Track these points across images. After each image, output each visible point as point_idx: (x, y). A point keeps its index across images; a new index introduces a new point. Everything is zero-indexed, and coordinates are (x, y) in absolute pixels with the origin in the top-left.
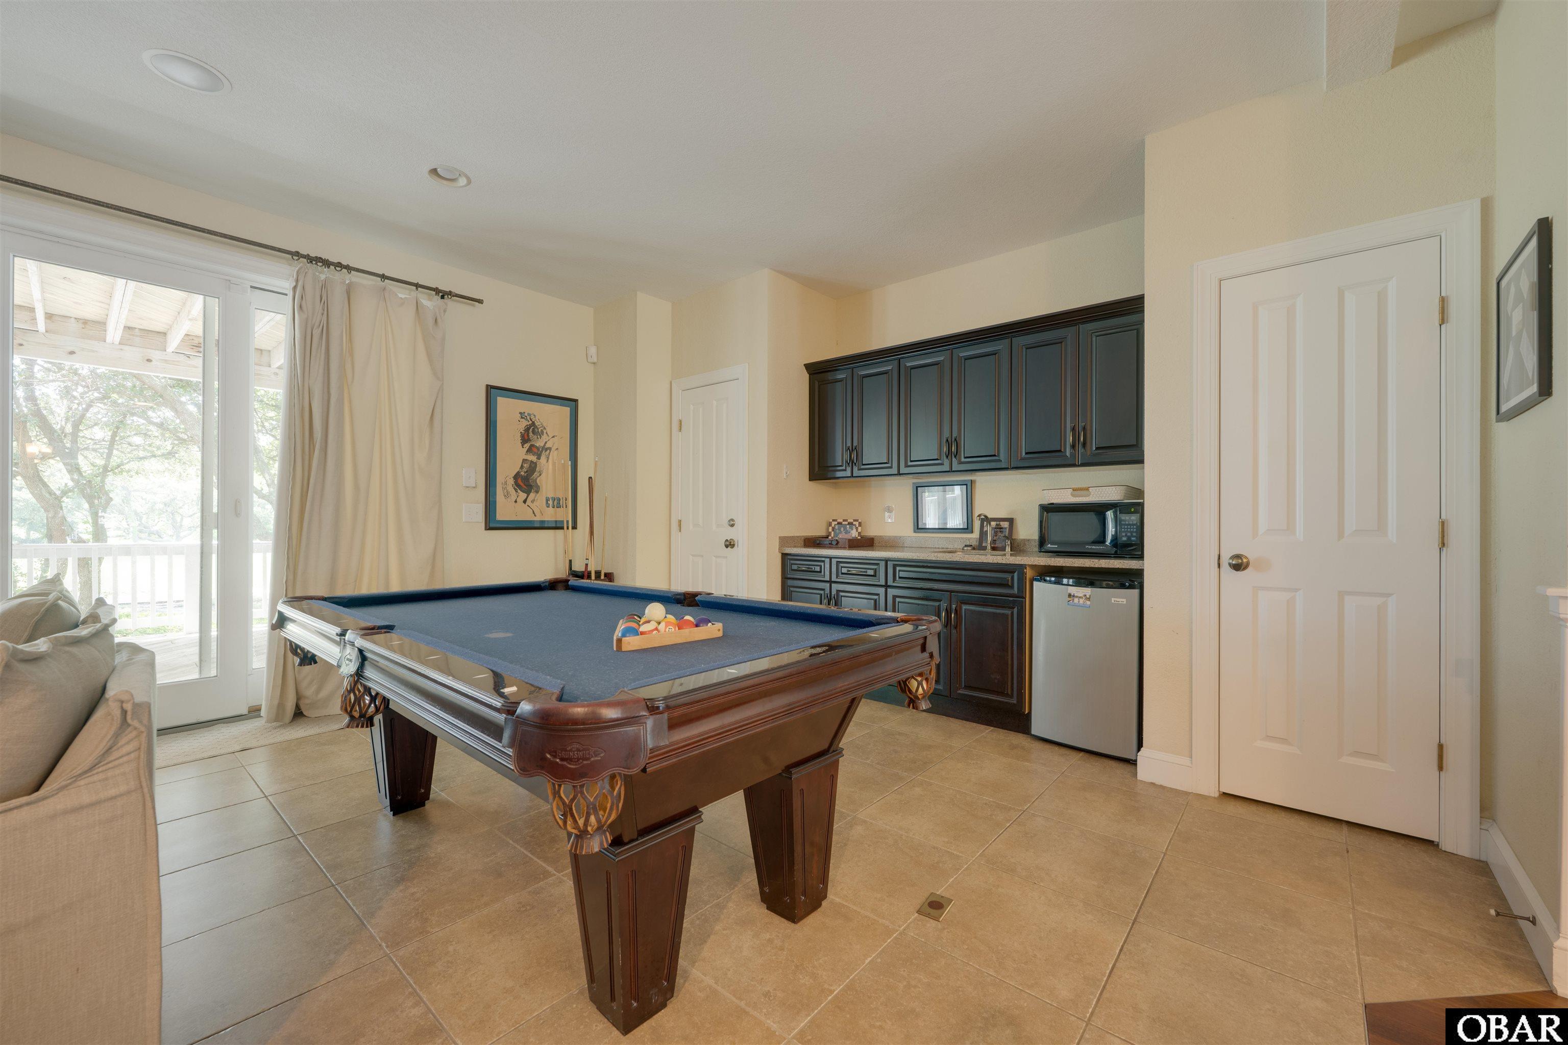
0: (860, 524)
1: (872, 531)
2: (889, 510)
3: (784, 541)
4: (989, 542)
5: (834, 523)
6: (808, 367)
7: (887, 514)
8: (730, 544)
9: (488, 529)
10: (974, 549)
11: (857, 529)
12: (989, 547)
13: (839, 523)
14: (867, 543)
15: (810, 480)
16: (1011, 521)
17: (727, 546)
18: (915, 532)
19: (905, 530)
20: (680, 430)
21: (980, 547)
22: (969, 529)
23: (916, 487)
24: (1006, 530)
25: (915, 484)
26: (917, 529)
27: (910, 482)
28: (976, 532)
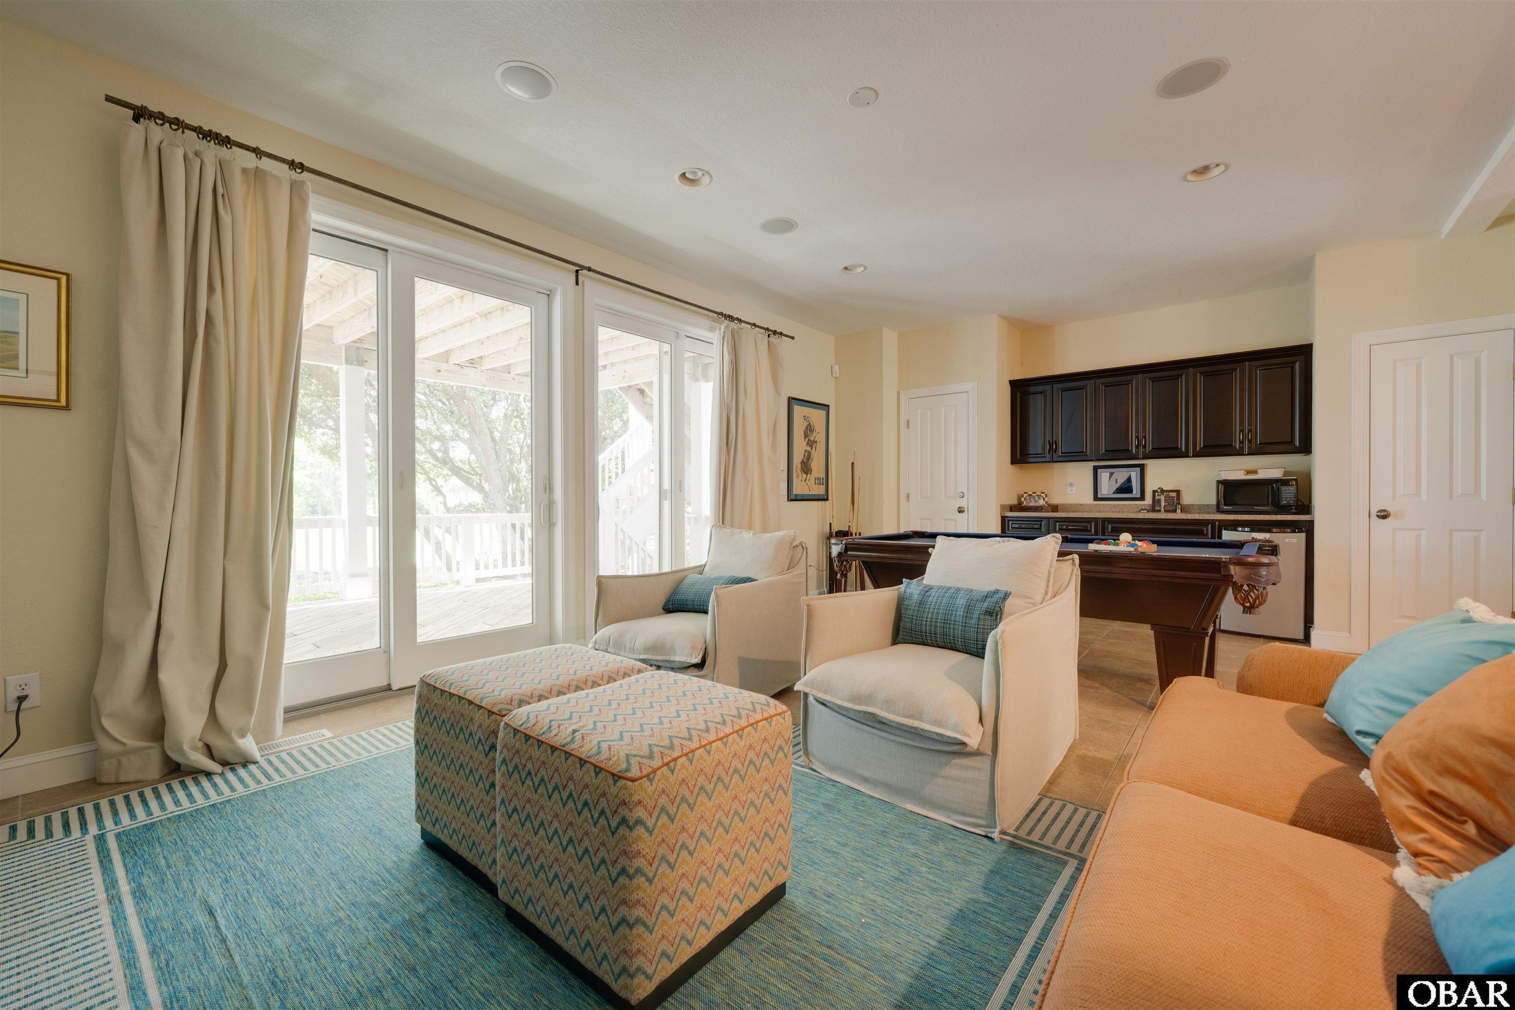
0: (1046, 496)
1: (1055, 501)
2: (1071, 485)
3: (1003, 507)
4: (1163, 507)
5: (1025, 495)
6: (1011, 382)
7: (1069, 489)
8: (961, 511)
9: (792, 500)
10: (1148, 511)
11: (1044, 499)
12: (1163, 510)
13: (1029, 495)
14: (1055, 508)
15: (1012, 463)
16: (1178, 492)
17: (959, 512)
18: (1094, 500)
19: (1088, 499)
20: (908, 427)
21: (1153, 510)
22: (1142, 498)
23: (1096, 469)
24: (1174, 498)
25: (1094, 467)
26: (1096, 498)
27: (1091, 465)
28: (1148, 500)
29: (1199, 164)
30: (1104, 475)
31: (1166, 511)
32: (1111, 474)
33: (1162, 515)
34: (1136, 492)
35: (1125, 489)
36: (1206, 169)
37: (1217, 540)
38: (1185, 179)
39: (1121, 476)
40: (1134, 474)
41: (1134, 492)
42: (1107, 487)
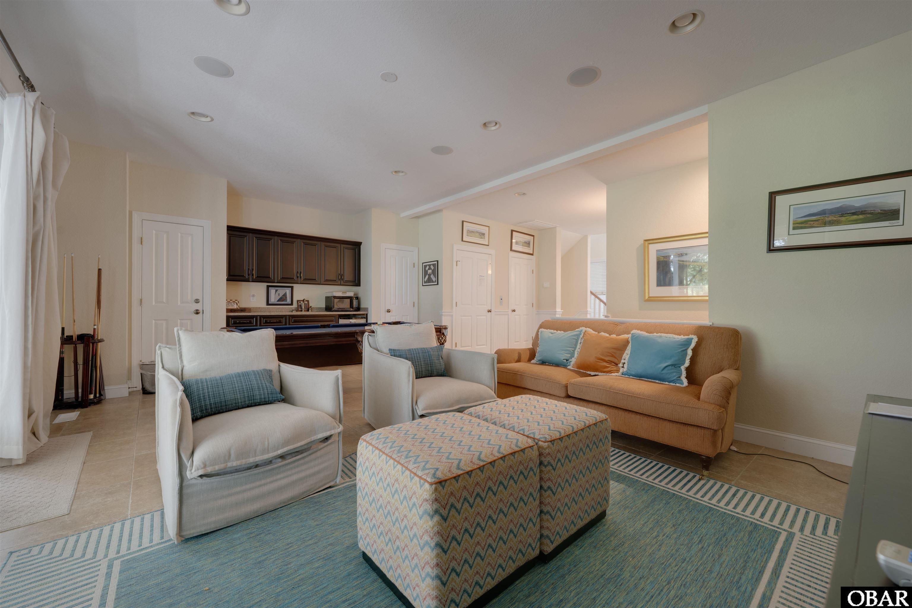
0: (238, 302)
1: (243, 306)
2: (253, 296)
4: (303, 308)
7: (251, 298)
8: (196, 312)
10: (296, 311)
11: (237, 304)
12: (303, 310)
19: (263, 304)
20: (141, 243)
21: (299, 310)
22: (292, 304)
23: (268, 287)
24: (305, 305)
25: (267, 286)
26: (268, 304)
27: (265, 285)
28: (295, 305)
29: (397, 170)
30: (272, 291)
31: (305, 311)
32: (276, 291)
33: (303, 313)
34: (289, 301)
35: (283, 298)
36: (399, 172)
37: (338, 324)
38: (392, 173)
39: (281, 291)
40: (288, 291)
41: (288, 301)
42: (273, 299)
